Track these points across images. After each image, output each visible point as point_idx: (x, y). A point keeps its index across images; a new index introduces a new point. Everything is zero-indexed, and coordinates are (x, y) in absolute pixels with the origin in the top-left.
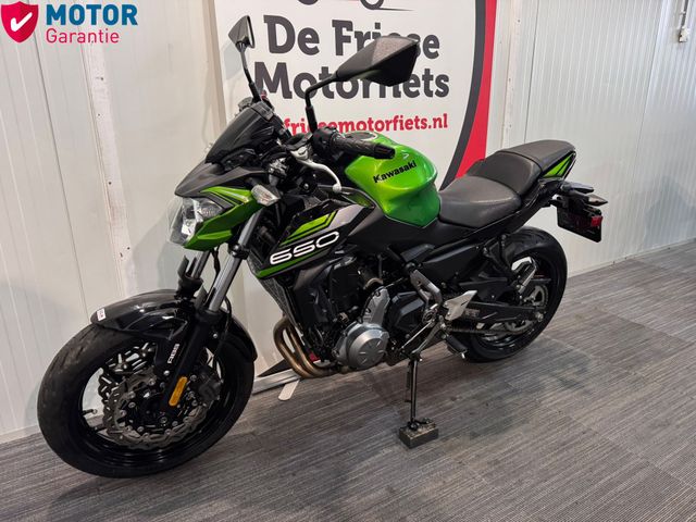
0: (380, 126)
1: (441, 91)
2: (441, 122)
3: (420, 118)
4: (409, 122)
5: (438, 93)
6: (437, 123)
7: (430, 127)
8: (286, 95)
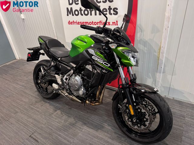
0: (95, 23)
1: (115, 13)
3: (108, 22)
6: (114, 24)
7: (111, 25)
8: (73, 15)
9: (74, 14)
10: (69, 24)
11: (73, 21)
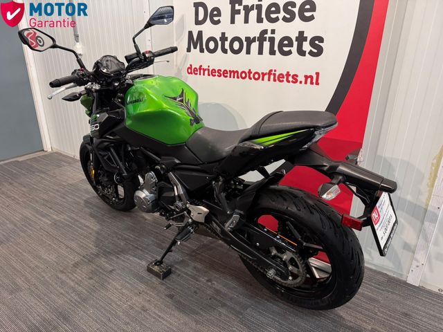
0: (257, 76)
1: (315, 51)
2: (313, 79)
3: (292, 73)
4: (281, 76)
5: (311, 53)
6: (309, 80)
7: (301, 82)
8: (202, 51)
9: (204, 47)
10: (189, 73)
11: (201, 66)
